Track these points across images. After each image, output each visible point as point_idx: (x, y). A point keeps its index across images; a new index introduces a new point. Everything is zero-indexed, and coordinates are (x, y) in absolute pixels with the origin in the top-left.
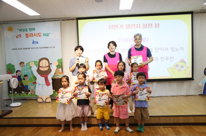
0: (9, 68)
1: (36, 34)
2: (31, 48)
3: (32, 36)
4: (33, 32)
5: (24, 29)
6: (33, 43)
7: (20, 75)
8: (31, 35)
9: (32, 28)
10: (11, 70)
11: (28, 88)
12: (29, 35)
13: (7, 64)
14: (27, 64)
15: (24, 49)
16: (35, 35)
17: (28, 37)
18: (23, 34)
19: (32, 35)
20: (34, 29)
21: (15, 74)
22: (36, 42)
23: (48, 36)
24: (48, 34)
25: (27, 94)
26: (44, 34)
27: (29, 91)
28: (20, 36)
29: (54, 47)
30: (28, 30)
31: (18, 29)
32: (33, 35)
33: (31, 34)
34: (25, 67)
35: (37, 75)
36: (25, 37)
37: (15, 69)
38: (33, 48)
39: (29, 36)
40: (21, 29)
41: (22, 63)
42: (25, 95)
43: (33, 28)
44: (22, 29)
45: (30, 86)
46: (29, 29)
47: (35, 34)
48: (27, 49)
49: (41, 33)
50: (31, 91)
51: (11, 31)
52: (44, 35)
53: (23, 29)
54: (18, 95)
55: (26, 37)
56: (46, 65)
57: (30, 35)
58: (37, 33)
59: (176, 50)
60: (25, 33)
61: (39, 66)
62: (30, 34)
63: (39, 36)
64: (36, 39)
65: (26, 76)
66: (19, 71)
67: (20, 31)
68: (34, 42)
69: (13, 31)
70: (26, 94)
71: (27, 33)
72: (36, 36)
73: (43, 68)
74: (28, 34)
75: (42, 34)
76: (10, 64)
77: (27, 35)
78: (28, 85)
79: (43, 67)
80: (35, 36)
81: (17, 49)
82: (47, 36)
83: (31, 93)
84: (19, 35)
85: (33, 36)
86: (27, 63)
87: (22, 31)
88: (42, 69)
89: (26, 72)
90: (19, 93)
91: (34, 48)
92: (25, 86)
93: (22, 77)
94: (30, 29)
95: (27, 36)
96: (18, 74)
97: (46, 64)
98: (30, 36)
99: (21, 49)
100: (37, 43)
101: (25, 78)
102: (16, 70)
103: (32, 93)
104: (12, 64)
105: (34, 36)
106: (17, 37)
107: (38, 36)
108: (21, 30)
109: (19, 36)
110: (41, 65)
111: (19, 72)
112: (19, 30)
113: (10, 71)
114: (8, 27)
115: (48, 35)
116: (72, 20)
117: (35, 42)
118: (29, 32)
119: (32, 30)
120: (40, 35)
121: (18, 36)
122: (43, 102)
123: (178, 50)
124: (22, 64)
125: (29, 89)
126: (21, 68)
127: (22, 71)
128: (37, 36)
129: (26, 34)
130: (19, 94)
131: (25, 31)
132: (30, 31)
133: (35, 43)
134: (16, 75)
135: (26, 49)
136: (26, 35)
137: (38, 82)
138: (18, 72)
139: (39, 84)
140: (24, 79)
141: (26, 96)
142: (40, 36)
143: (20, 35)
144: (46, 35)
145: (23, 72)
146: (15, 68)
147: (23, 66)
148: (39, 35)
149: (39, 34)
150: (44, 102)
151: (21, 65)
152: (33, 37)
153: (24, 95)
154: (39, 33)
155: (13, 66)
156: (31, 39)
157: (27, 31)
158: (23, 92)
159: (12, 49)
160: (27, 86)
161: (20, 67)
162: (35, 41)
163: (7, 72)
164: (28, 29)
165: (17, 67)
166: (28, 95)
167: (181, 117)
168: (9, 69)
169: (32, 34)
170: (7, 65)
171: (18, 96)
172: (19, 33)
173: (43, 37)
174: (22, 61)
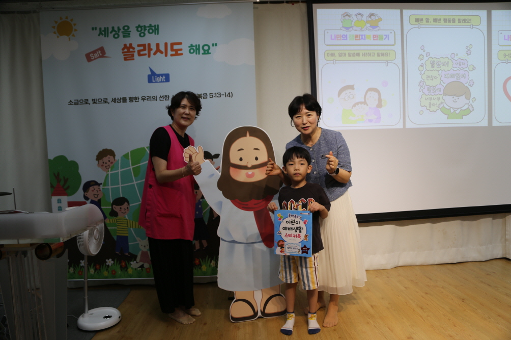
0: (58, 174)
1: (162, 48)
2: (143, 99)
3: (146, 52)
4: (151, 39)
5: (116, 29)
6: (150, 81)
7: (100, 200)
8: (144, 50)
9: (147, 25)
10: (66, 181)
11: (127, 247)
12: (137, 49)
13: (51, 156)
14: (126, 156)
15: (114, 100)
16: (158, 50)
17: (133, 56)
18: (114, 46)
19: (146, 49)
20: (155, 30)
21: (79, 195)
22: (162, 75)
23: (209, 53)
24: (206, 48)
25: (124, 268)
26: (192, 46)
27: (134, 257)
28: (102, 52)
29: (229, 95)
30: (134, 34)
31: (93, 29)
32: (150, 50)
33: (144, 45)
34: (120, 170)
35: (220, 204)
36: (123, 57)
37: (79, 178)
38: (149, 98)
39: (136, 54)
40: (106, 30)
42: (119, 272)
43: (150, 26)
44: (110, 30)
45: (137, 239)
46: (137, 27)
47: (158, 45)
48: (128, 100)
49: (180, 44)
50: (138, 259)
51: (68, 35)
52: (194, 49)
53: (113, 28)
54: (92, 271)
55: (125, 59)
56: (257, 159)
57: (139, 51)
58: (166, 44)
60: (122, 41)
61: (227, 164)
62: (139, 46)
63: (174, 53)
64: (160, 64)
65: (122, 204)
66: (95, 183)
67: (100, 34)
68: (152, 77)
69: (73, 35)
70: (121, 267)
71: (128, 41)
72: (162, 52)
73: (244, 172)
74: (131, 45)
75: (185, 48)
76: (61, 159)
77: (128, 49)
78: (126, 237)
80: (158, 54)
81: (90, 101)
82: (204, 53)
83: (141, 264)
84: (97, 50)
85: (152, 52)
86: (126, 152)
87: (111, 35)
88: (241, 176)
89: (120, 186)
90: (95, 265)
91: (155, 98)
92: (115, 238)
93: (106, 208)
94: (142, 30)
95: (128, 53)
96: (90, 194)
97: (256, 154)
98: (139, 55)
99: (106, 101)
100: (167, 78)
101: (117, 208)
102: (83, 182)
103: (142, 266)
104: (69, 160)
105: (155, 54)
106: (89, 58)
107: (170, 52)
108: (104, 32)
109: (96, 55)
110: (234, 159)
111: (96, 187)
112: (98, 30)
113: (62, 183)
114: (54, 27)
115: (207, 52)
117: (158, 75)
118: (135, 40)
119: (146, 32)
120: (177, 51)
121: (94, 52)
122: (256, 314)
124: (106, 159)
125: (131, 251)
126: (105, 174)
127: (106, 183)
128: (166, 55)
129: (125, 45)
130: (96, 270)
131: (121, 34)
132: (142, 35)
133: (159, 79)
134: (83, 200)
135: (124, 100)
136: (123, 49)
137: (229, 233)
138: (91, 188)
139: (234, 242)
140: (114, 214)
141: (121, 278)
142: (177, 53)
143: (102, 50)
144: (202, 51)
145: (110, 187)
146: (80, 171)
147: (109, 163)
148: (172, 50)
149: (175, 47)
150: (260, 314)
151: (101, 161)
152: (149, 56)
153: (114, 274)
154: (172, 45)
155: (74, 165)
156: (142, 65)
157: (127, 34)
158: (110, 262)
159: (71, 103)
160: (124, 240)
161: (100, 169)
162: (157, 72)
163: (52, 186)
164: (133, 30)
165: (89, 171)
166: (130, 271)
168: (57, 177)
169: (149, 45)
170: (50, 160)
171: (92, 277)
172: (96, 42)
173: (187, 57)
174: (105, 148)
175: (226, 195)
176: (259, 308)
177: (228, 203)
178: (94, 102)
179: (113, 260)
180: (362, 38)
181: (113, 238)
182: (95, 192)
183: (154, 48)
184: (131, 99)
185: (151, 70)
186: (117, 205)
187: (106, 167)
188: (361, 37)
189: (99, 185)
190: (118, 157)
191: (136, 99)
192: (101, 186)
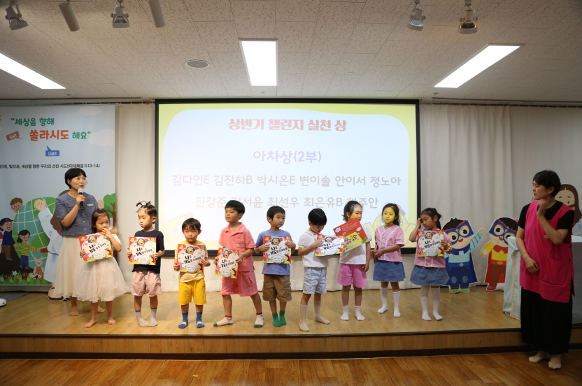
1: (56, 134)
2: (42, 166)
3: (45, 136)
4: (48, 127)
5: (27, 120)
6: (47, 155)
7: (11, 232)
8: (44, 134)
9: (47, 118)
11: (27, 263)
12: (40, 133)
14: (29, 203)
15: (23, 166)
16: (53, 135)
17: (37, 138)
18: (25, 131)
19: (45, 134)
20: (52, 121)
22: (55, 151)
24: (84, 134)
25: (25, 278)
26: (74, 133)
27: (31, 270)
28: (17, 135)
29: (98, 166)
30: (38, 123)
31: (12, 119)
32: (48, 134)
33: (44, 132)
34: (25, 212)
35: (51, 232)
36: (30, 138)
38: (46, 166)
39: (39, 137)
40: (20, 120)
41: (16, 201)
42: (21, 280)
43: (49, 119)
44: (23, 120)
45: (35, 258)
46: (40, 120)
47: (53, 132)
48: (32, 167)
49: (67, 131)
50: (34, 272)
52: (76, 135)
53: (25, 119)
54: (2, 279)
55: (32, 140)
57: (41, 135)
58: (58, 131)
59: (384, 183)
60: (30, 128)
62: (41, 131)
63: (63, 137)
64: (54, 144)
65: (25, 234)
66: (9, 220)
67: (17, 123)
68: (48, 152)
70: (23, 277)
71: (34, 128)
72: (55, 136)
74: (36, 131)
75: (70, 134)
77: (34, 133)
78: (27, 257)
80: (53, 137)
81: (8, 166)
82: (82, 138)
83: (36, 275)
84: (14, 133)
85: (49, 136)
86: (29, 201)
87: (23, 124)
89: (25, 222)
90: (4, 275)
91: (49, 166)
92: (20, 257)
93: (15, 237)
94: (43, 121)
95: (34, 136)
96: (5, 227)
98: (41, 138)
99: (18, 167)
100: (58, 153)
101: (22, 237)
103: (37, 277)
105: (51, 137)
106: (8, 138)
107: (60, 137)
108: (19, 122)
109: (13, 137)
111: (9, 223)
112: (15, 121)
115: (84, 137)
116: (145, 105)
117: (52, 151)
118: (38, 127)
119: (46, 123)
120: (65, 136)
121: (12, 134)
123: (387, 183)
124: (16, 205)
125: (30, 266)
126: (15, 214)
127: (15, 220)
128: (58, 139)
129: (32, 131)
130: (5, 278)
131: (30, 123)
132: (43, 125)
133: (52, 154)
135: (30, 166)
136: (31, 133)
137: (53, 249)
138: (6, 223)
140: (20, 241)
141: (22, 283)
142: (65, 137)
143: (17, 133)
144: (81, 137)
145: (18, 223)
147: (18, 207)
148: (62, 135)
149: (64, 133)
150: (64, 298)
151: (13, 206)
152: (47, 139)
153: (17, 281)
154: (62, 132)
156: (42, 144)
157: (33, 123)
158: (15, 273)
160: (26, 258)
161: (12, 211)
162: (52, 149)
164: (37, 121)
165: (5, 212)
166: (28, 280)
167: (374, 338)
169: (47, 131)
171: (2, 283)
172: (14, 128)
173: (71, 141)
174: (16, 197)
175: (55, 227)
177: (55, 233)
178: (11, 166)
179: (17, 272)
181: (18, 257)
182: (8, 226)
183: (50, 133)
184: (34, 166)
185: (48, 148)
186: (22, 235)
187: (16, 210)
189: (11, 221)
190: (24, 203)
191: (38, 166)
192: (13, 222)
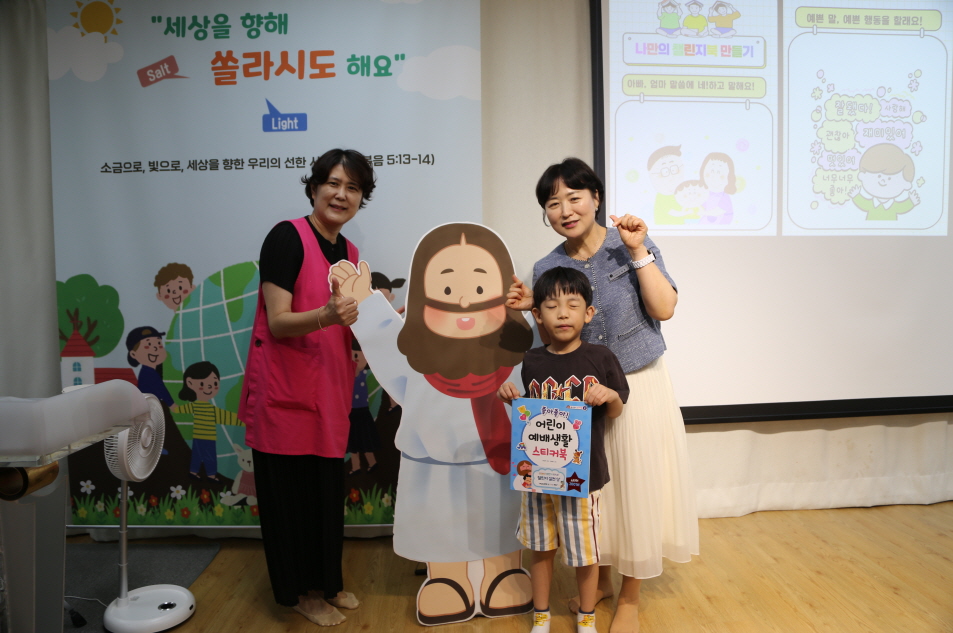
0: (77, 312)
1: (293, 61)
2: (253, 163)
3: (261, 69)
4: (271, 43)
5: (201, 21)
6: (267, 127)
7: (160, 367)
8: (257, 64)
9: (264, 14)
10: (92, 326)
11: (213, 463)
12: (242, 62)
13: (63, 276)
14: (214, 279)
15: (193, 165)
16: (285, 65)
17: (233, 75)
18: (195, 56)
19: (260, 63)
20: (281, 24)
21: (118, 357)
22: (292, 116)
23: (388, 74)
24: (383, 63)
25: (207, 505)
26: (353, 58)
27: (227, 484)
28: (171, 67)
29: (428, 160)
30: (237, 31)
31: (154, 19)
32: (269, 64)
33: (256, 55)
34: (201, 308)
35: (403, 382)
36: (212, 78)
37: (119, 320)
38: (265, 163)
39: (240, 72)
40: (181, 21)
41: (172, 275)
42: (196, 512)
43: (271, 16)
44: (189, 22)
45: (235, 446)
46: (244, 19)
47: (284, 55)
48: (221, 166)
49: (331, 53)
50: (236, 487)
51: (103, 31)
52: (359, 65)
53: (195, 18)
54: (142, 509)
55: (218, 82)
57: (246, 67)
58: (301, 54)
60: (214, 45)
61: (419, 300)
62: (246, 55)
63: (317, 71)
64: (288, 93)
65: (204, 375)
66: (153, 333)
67: (169, 29)
68: (272, 120)
69: (114, 32)
70: (201, 503)
71: (223, 46)
72: (292, 70)
73: (453, 317)
74: (230, 53)
75: (340, 62)
76: (84, 282)
77: (225, 61)
79: (456, 308)
80: (286, 72)
81: (145, 166)
82: (378, 74)
83: (241, 496)
84: (162, 62)
85: (273, 70)
86: (215, 272)
87: (190, 34)
89: (202, 339)
90: (147, 498)
91: (276, 163)
93: (173, 383)
94: (252, 23)
95: (224, 70)
97: (480, 280)
98: (247, 74)
99: (176, 166)
100: (302, 122)
101: (194, 384)
103: (243, 502)
104: (101, 283)
105: (278, 73)
106: (144, 78)
107: (308, 70)
108: (176, 27)
109: (159, 73)
111: (153, 340)
112: (164, 25)
113: (83, 331)
114: (75, 14)
115: (383, 72)
117: (285, 117)
118: (238, 43)
119: (262, 28)
120: (323, 67)
121: (155, 67)
124: (173, 284)
125: (222, 470)
126: (171, 314)
127: (172, 333)
128: (301, 76)
129: (218, 54)
130: (149, 507)
131: (210, 31)
132: (254, 34)
133: (285, 124)
134: (127, 365)
135: (214, 165)
136: (214, 62)
138: (144, 342)
139: (429, 461)
140: (188, 395)
141: (200, 523)
142: (323, 72)
143: (171, 62)
144: (373, 70)
145: (181, 341)
146: (122, 307)
147: (179, 292)
148: (314, 65)
149: (321, 60)
150: (478, 610)
151: (164, 288)
152: (267, 77)
153: (186, 515)
154: (314, 55)
155: (110, 295)
156: (251, 95)
157: (222, 31)
158: (178, 492)
159: (106, 168)
160: (208, 448)
161: (161, 305)
162: (282, 110)
163: (62, 337)
164: (235, 23)
165: (139, 307)
166: (218, 511)
168: (74, 317)
169: (267, 54)
170: (59, 284)
171: (142, 521)
172: (162, 46)
173: (342, 79)
174: (172, 261)
175: (415, 364)
176: (477, 597)
177: (419, 382)
178: (153, 167)
179: (185, 488)
180: (699, 52)
182: (151, 350)
183: (277, 61)
184: (228, 164)
185: (270, 105)
186: (195, 377)
188: (696, 49)
189: (159, 335)
190: (199, 280)
191: (238, 163)
192: (164, 339)
